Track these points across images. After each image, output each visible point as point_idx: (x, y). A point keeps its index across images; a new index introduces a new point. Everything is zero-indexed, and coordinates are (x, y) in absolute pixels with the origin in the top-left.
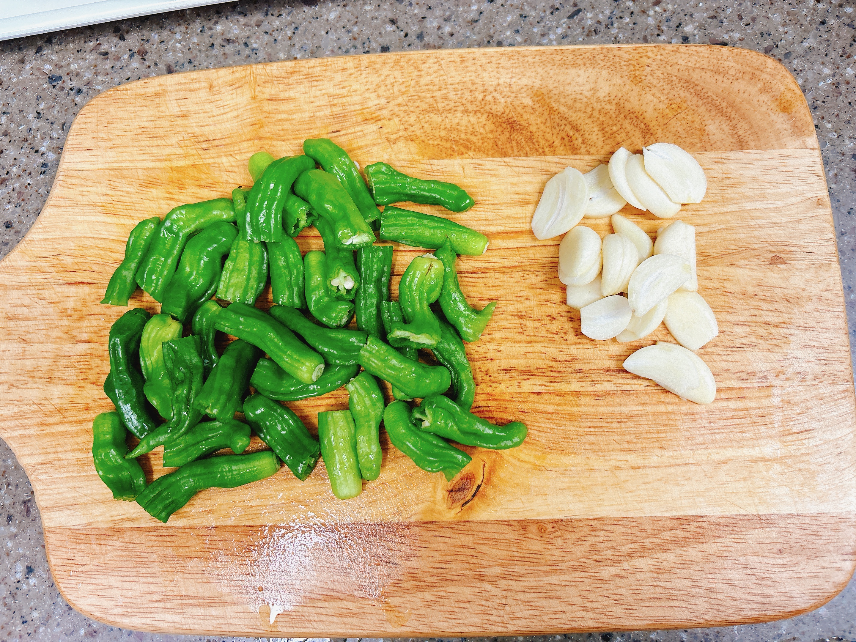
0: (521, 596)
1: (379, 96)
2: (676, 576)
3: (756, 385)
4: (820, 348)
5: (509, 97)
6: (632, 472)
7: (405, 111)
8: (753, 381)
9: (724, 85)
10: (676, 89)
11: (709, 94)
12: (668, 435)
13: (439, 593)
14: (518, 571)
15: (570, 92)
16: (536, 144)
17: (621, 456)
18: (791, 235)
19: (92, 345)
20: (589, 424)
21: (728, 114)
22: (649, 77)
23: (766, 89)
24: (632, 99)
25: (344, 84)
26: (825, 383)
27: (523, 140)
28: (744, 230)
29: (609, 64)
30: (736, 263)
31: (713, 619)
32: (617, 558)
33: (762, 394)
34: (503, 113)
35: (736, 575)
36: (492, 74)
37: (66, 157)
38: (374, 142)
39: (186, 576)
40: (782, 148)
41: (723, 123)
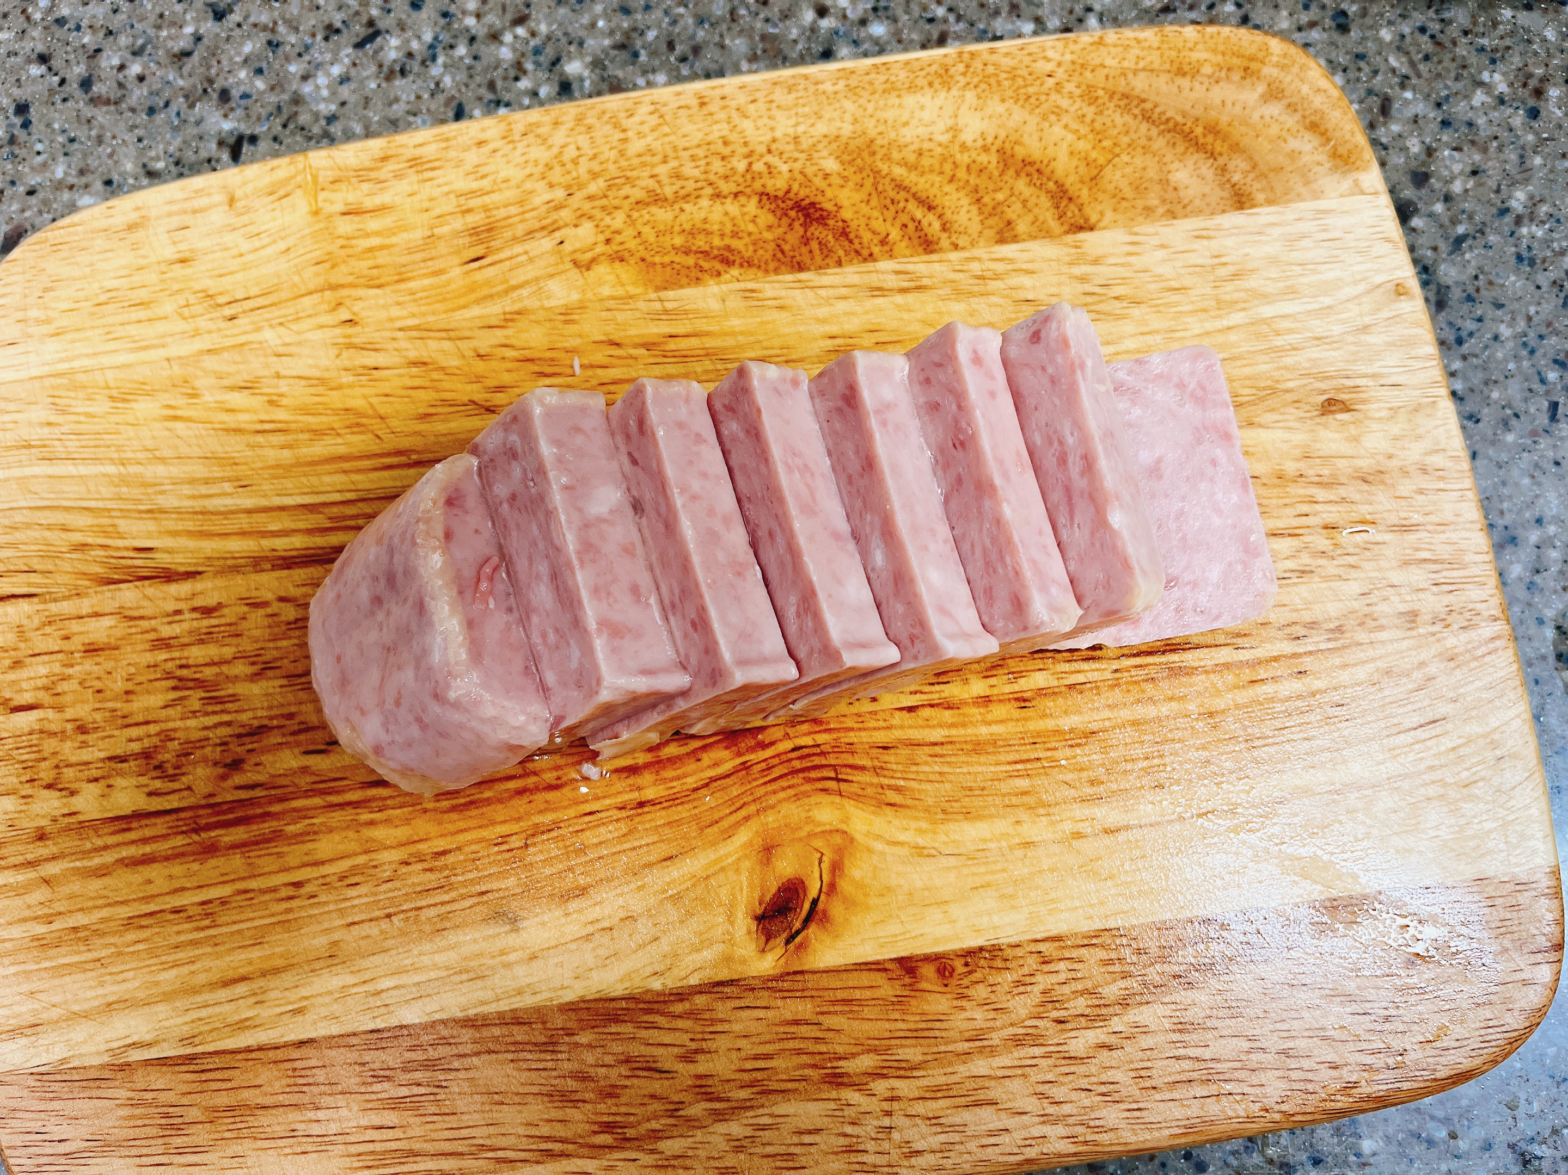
0: (920, 1108)
1: (551, 186)
2: (1215, 1033)
3: (1323, 646)
4: (1435, 562)
5: (796, 160)
6: (1108, 840)
7: (603, 208)
8: (1316, 639)
9: (1193, 95)
10: (1106, 112)
11: (1169, 114)
12: (1167, 760)
13: (758, 1121)
14: (908, 1057)
15: (908, 139)
16: (856, 241)
17: (1080, 811)
18: (1354, 358)
19: (41, 713)
20: (1012, 757)
21: (1209, 148)
22: (1054, 96)
23: (1274, 93)
24: (1026, 139)
25: (484, 170)
26: (1455, 627)
27: (830, 238)
28: (1265, 358)
29: (976, 80)
30: (1257, 420)
31: (1298, 1110)
32: (1097, 1011)
33: (1338, 661)
34: (788, 192)
35: (1331, 1018)
36: (760, 123)
38: (551, 270)
39: (260, 1144)
40: (1318, 198)
41: (1200, 164)
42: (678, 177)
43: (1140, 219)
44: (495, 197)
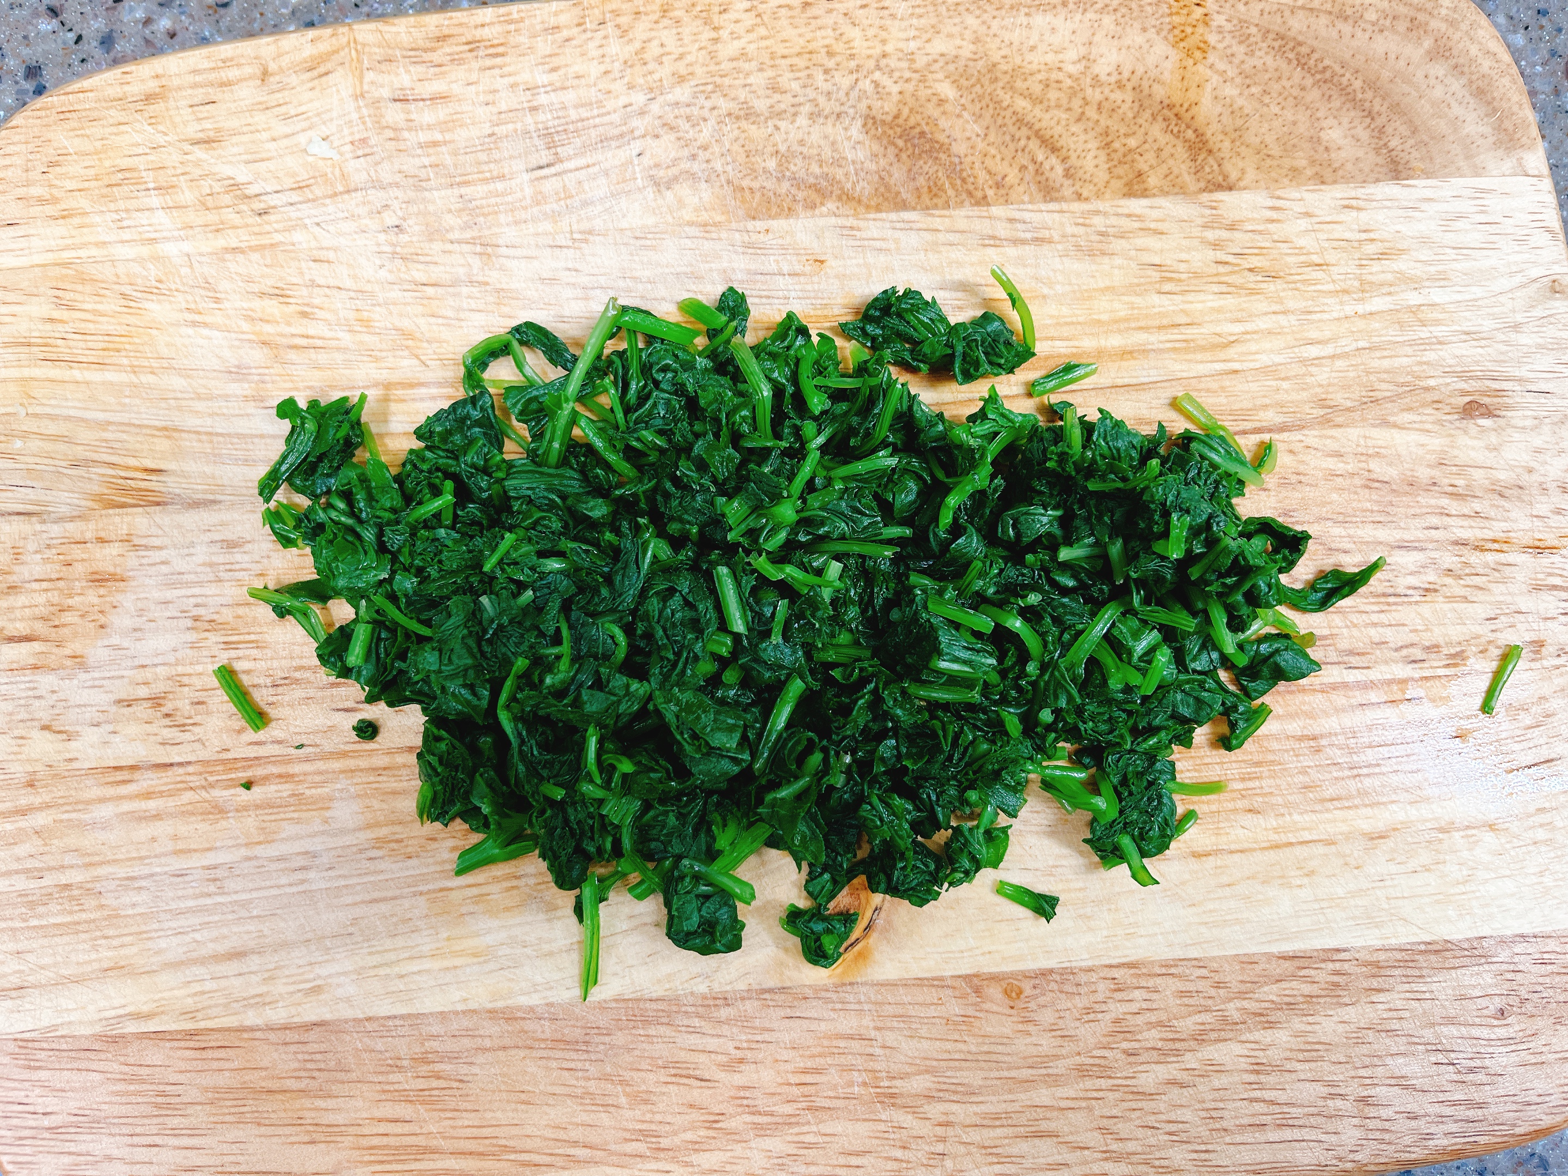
0: (975, 1136)
2: (1294, 1076)
3: (1441, 672)
5: (908, 80)
6: (1193, 864)
7: (688, 118)
8: (1435, 664)
9: (1354, 43)
10: (1258, 53)
11: (1327, 62)
12: (1264, 783)
13: (802, 1138)
14: (966, 1081)
15: (1034, 67)
16: (969, 181)
18: (1502, 357)
19: (36, 646)
21: (1367, 106)
22: (1201, 29)
23: (1441, 51)
24: (1166, 77)
25: (556, 62)
27: (940, 173)
28: (1409, 350)
30: (1393, 419)
31: (1372, 1160)
32: (1170, 1045)
33: (1456, 690)
34: (896, 117)
35: (1415, 1068)
36: (870, 33)
39: (263, 1130)
40: (1479, 175)
41: (1356, 122)
42: (774, 89)
43: (1286, 181)
44: (565, 96)
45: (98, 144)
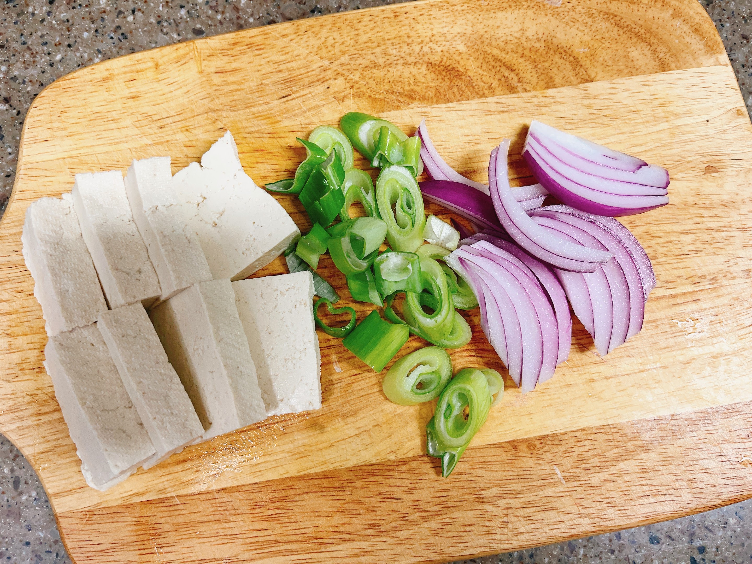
0: (521, 512)
1: (321, 58)
2: (660, 472)
3: (708, 287)
5: (444, 45)
6: (605, 382)
7: (349, 70)
8: (704, 284)
9: (639, 14)
10: (597, 21)
11: (628, 23)
12: (633, 343)
13: (444, 521)
14: (515, 488)
15: (500, 35)
16: (476, 87)
17: (594, 369)
18: (719, 146)
21: (648, 40)
22: (571, 13)
23: (677, 14)
24: (558, 35)
25: (286, 50)
27: (463, 85)
28: (678, 146)
29: (532, 5)
30: (675, 177)
31: (697, 507)
32: (604, 464)
33: (714, 294)
34: (441, 62)
35: (712, 464)
36: (426, 26)
37: (24, 150)
38: (324, 102)
39: (201, 540)
40: (700, 67)
41: (644, 48)
42: (385, 54)
43: (616, 76)
44: (294, 64)
45: (83, 102)
